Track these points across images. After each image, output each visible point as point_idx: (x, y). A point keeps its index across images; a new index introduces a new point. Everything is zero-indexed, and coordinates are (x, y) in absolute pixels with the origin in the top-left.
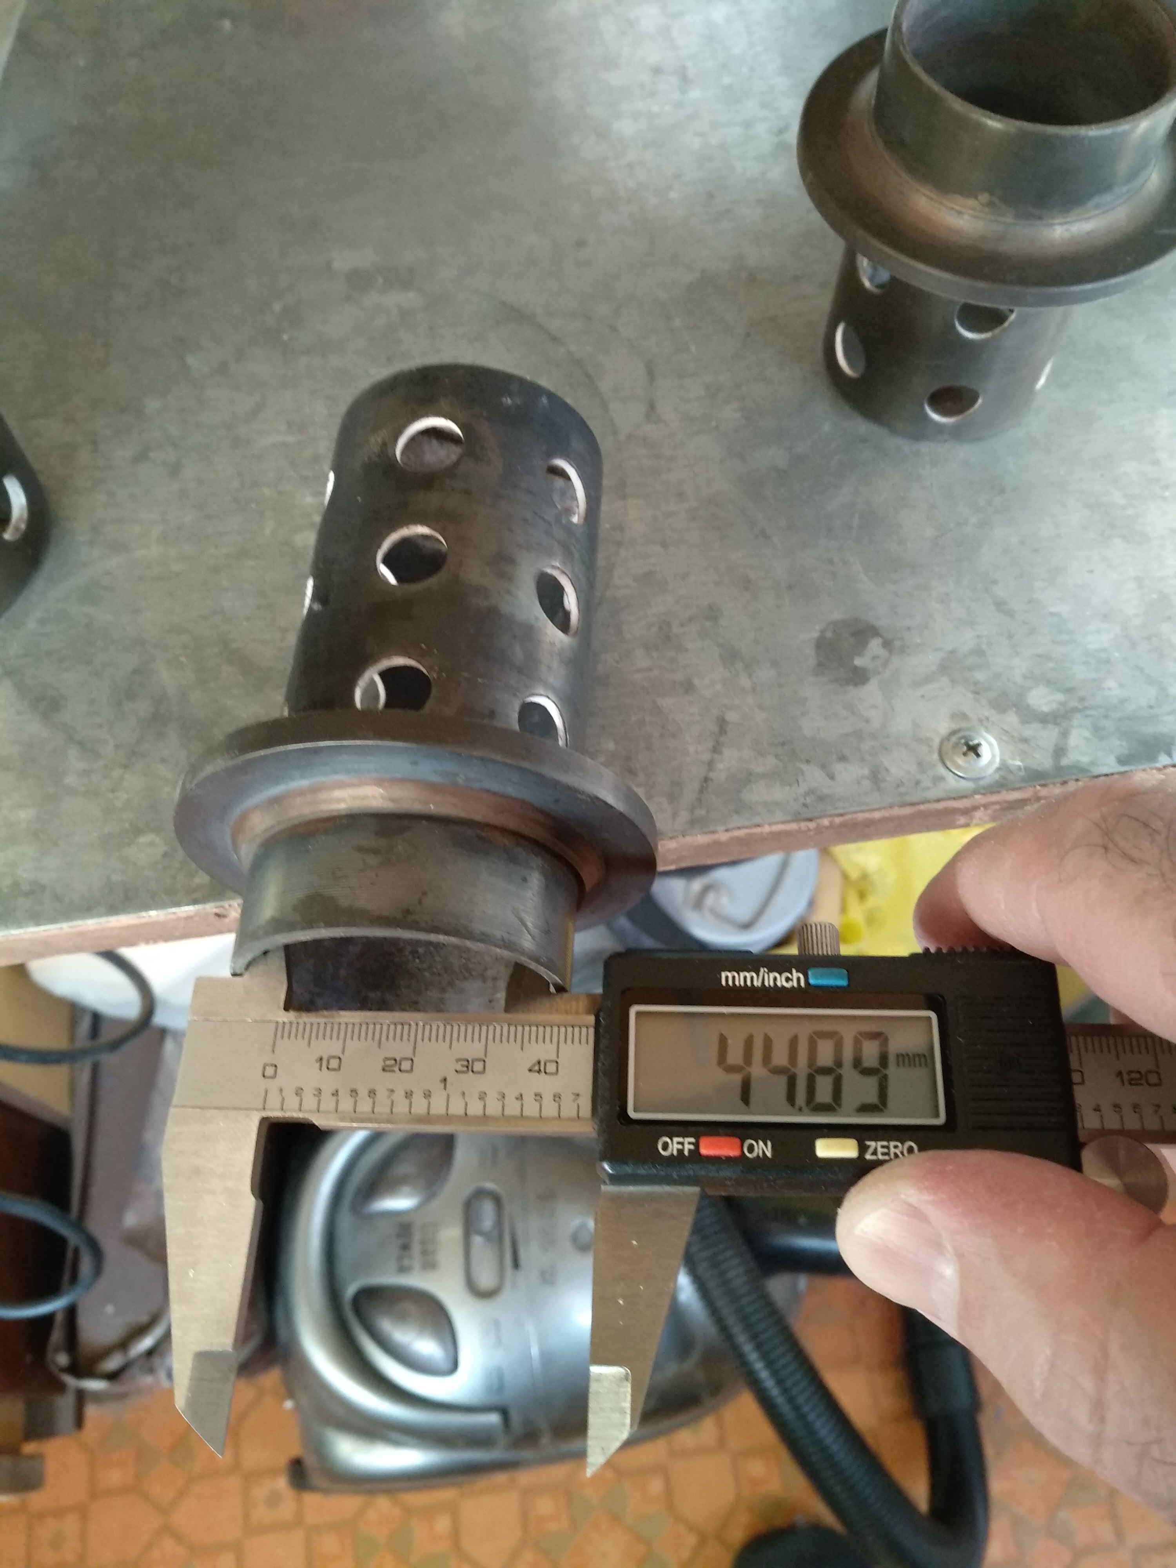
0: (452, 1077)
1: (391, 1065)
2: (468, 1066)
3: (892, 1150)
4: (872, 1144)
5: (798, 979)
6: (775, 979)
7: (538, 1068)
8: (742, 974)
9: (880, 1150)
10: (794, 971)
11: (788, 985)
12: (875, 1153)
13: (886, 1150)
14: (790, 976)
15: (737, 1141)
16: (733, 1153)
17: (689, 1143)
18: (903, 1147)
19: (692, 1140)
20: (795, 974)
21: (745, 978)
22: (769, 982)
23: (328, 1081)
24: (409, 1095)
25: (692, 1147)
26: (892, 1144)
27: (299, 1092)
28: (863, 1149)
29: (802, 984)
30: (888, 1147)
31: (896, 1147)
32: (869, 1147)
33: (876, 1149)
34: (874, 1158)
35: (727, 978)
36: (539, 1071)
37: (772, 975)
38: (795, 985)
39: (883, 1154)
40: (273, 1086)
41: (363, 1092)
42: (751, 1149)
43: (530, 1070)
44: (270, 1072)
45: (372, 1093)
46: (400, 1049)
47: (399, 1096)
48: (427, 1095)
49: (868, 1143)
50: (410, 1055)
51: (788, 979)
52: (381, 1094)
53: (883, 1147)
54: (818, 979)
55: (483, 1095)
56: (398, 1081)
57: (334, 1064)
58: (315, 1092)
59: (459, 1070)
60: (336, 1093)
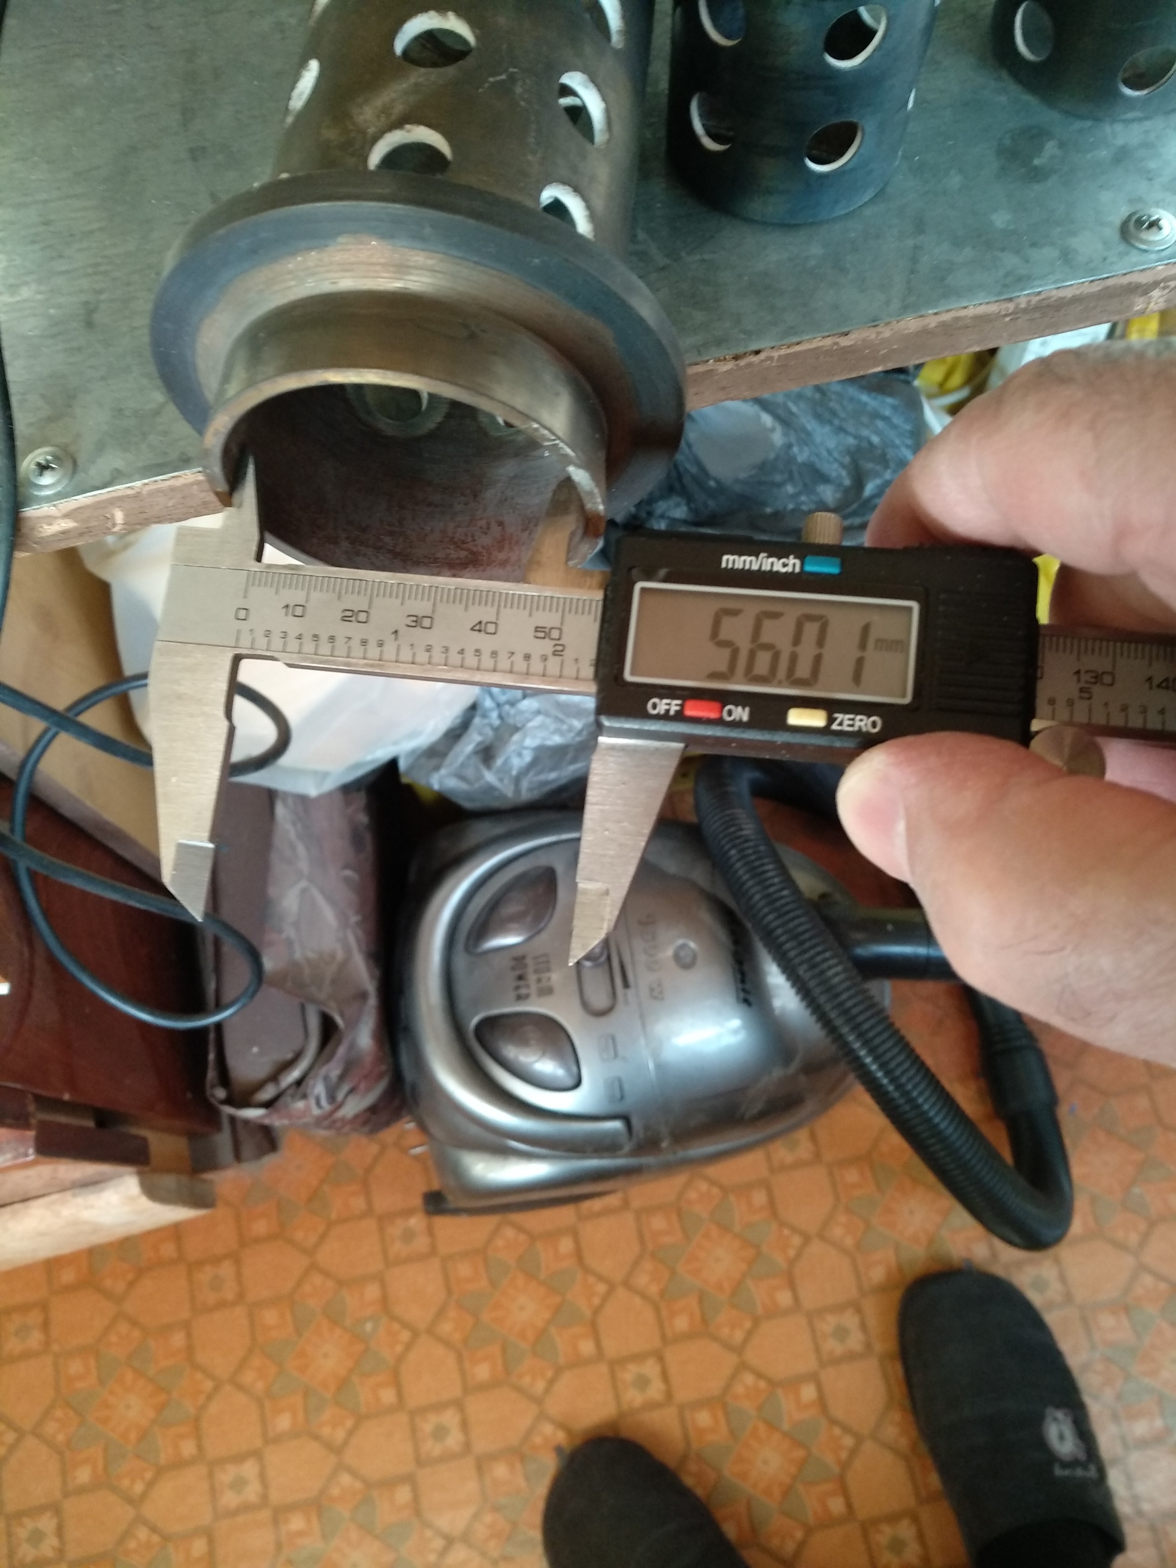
0: (403, 630)
1: (348, 616)
2: (417, 621)
3: (858, 724)
4: (840, 716)
5: (794, 565)
6: (772, 564)
7: (479, 627)
8: (743, 558)
9: (846, 722)
10: (792, 557)
11: (784, 570)
12: (841, 724)
13: (851, 722)
14: (787, 562)
15: (716, 705)
16: (713, 715)
17: (677, 705)
18: (867, 721)
19: (679, 702)
20: (793, 561)
21: (745, 561)
22: (766, 567)
23: (294, 626)
24: (364, 642)
25: (678, 708)
26: (859, 717)
27: (268, 634)
28: (831, 720)
29: (797, 570)
30: (853, 720)
31: (861, 720)
32: (836, 719)
33: (843, 721)
34: (839, 728)
35: (728, 560)
36: (480, 631)
37: (771, 560)
38: (789, 570)
39: (850, 726)
40: (244, 626)
41: (324, 638)
42: (730, 713)
43: (472, 629)
44: (243, 614)
45: (332, 639)
46: (357, 602)
47: (355, 643)
48: (381, 644)
49: (836, 715)
50: (366, 608)
51: (785, 565)
52: (340, 641)
53: (850, 719)
54: (816, 566)
55: (429, 647)
56: (353, 629)
57: (299, 611)
58: (282, 635)
59: (409, 624)
60: (300, 637)
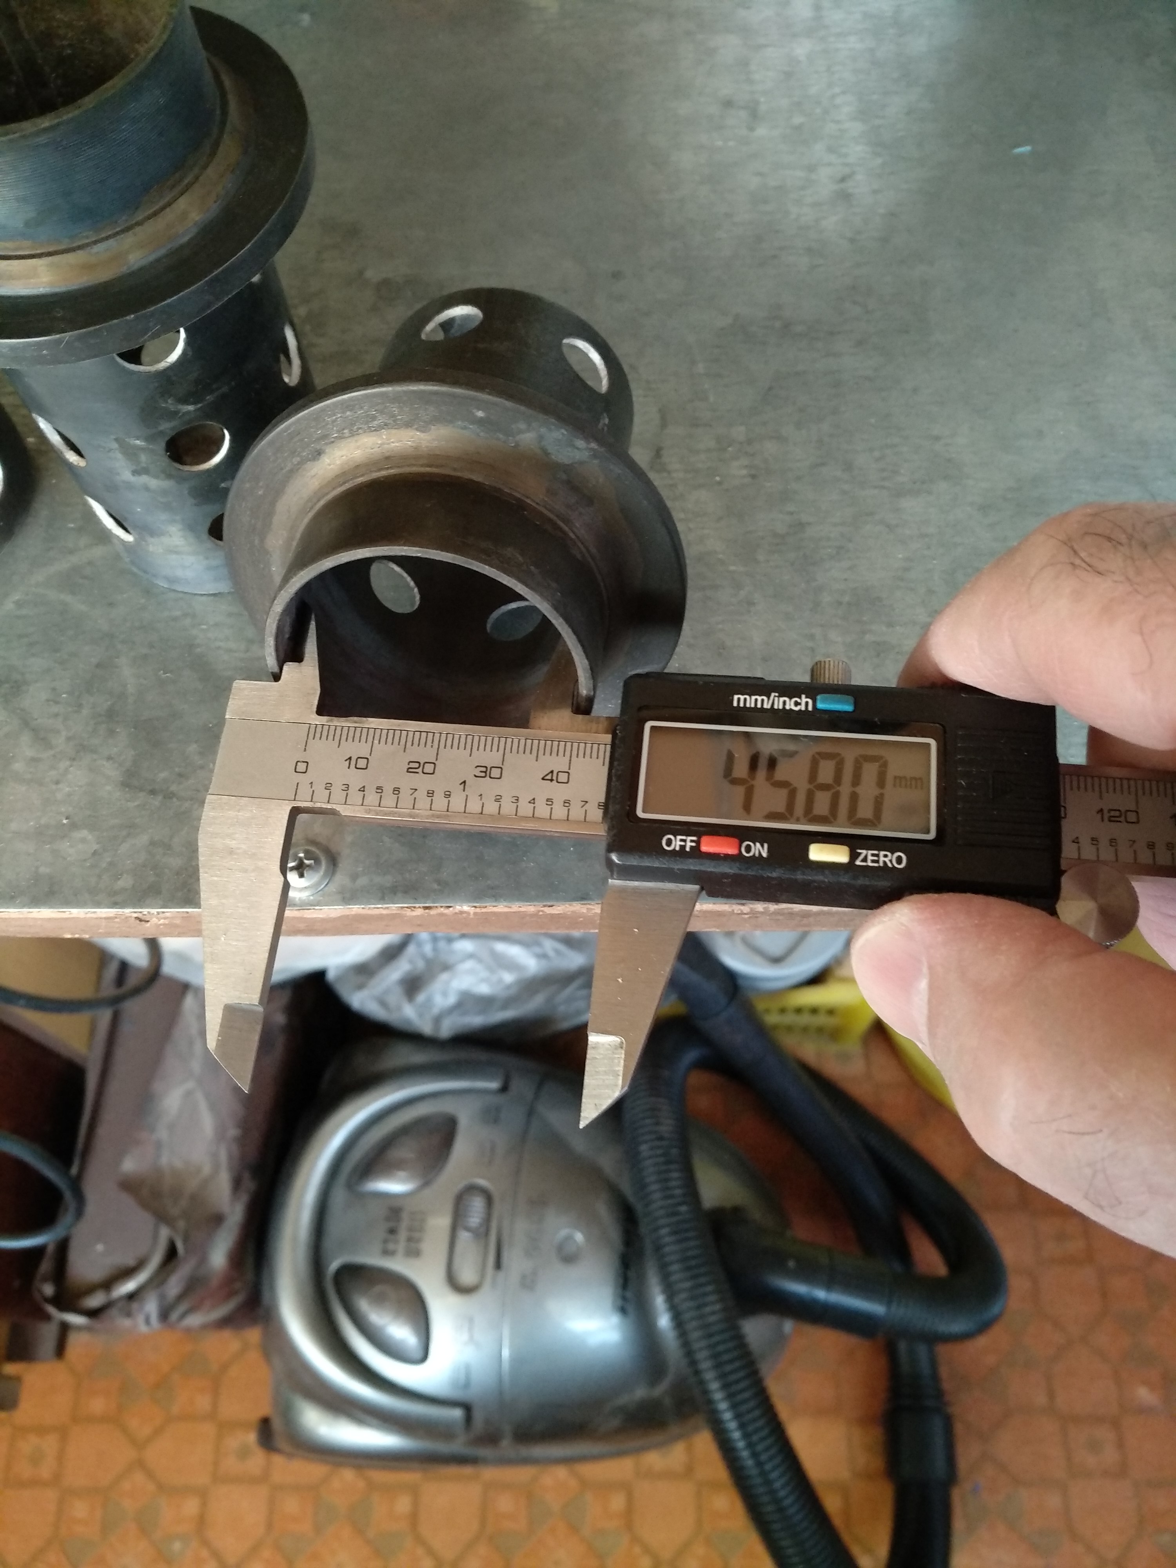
0: (470, 781)
1: (415, 768)
2: (485, 772)
3: (882, 859)
4: (864, 852)
5: (807, 703)
6: (784, 703)
7: (550, 777)
8: (754, 698)
9: (870, 858)
10: (803, 696)
11: (796, 709)
12: (865, 860)
13: (876, 858)
14: (799, 700)
15: (735, 841)
16: (732, 852)
17: (692, 841)
18: (892, 857)
19: (694, 838)
20: (804, 699)
21: (756, 700)
22: (779, 705)
23: (356, 778)
24: (431, 794)
25: (694, 844)
26: (882, 853)
27: (328, 786)
28: (854, 856)
29: (810, 708)
30: (877, 855)
31: (886, 856)
32: (860, 854)
33: (866, 857)
34: (864, 864)
35: (739, 699)
36: (552, 780)
37: (782, 699)
38: (803, 708)
39: (873, 861)
40: (304, 779)
41: (388, 789)
42: (748, 849)
43: (543, 779)
44: (302, 767)
45: (397, 790)
46: (424, 754)
47: (421, 794)
48: (448, 795)
49: (859, 851)
50: (433, 759)
51: (797, 704)
52: (405, 793)
53: (873, 855)
54: (825, 704)
55: (499, 797)
56: (421, 782)
57: (362, 763)
58: (344, 787)
59: (477, 775)
60: (362, 790)
